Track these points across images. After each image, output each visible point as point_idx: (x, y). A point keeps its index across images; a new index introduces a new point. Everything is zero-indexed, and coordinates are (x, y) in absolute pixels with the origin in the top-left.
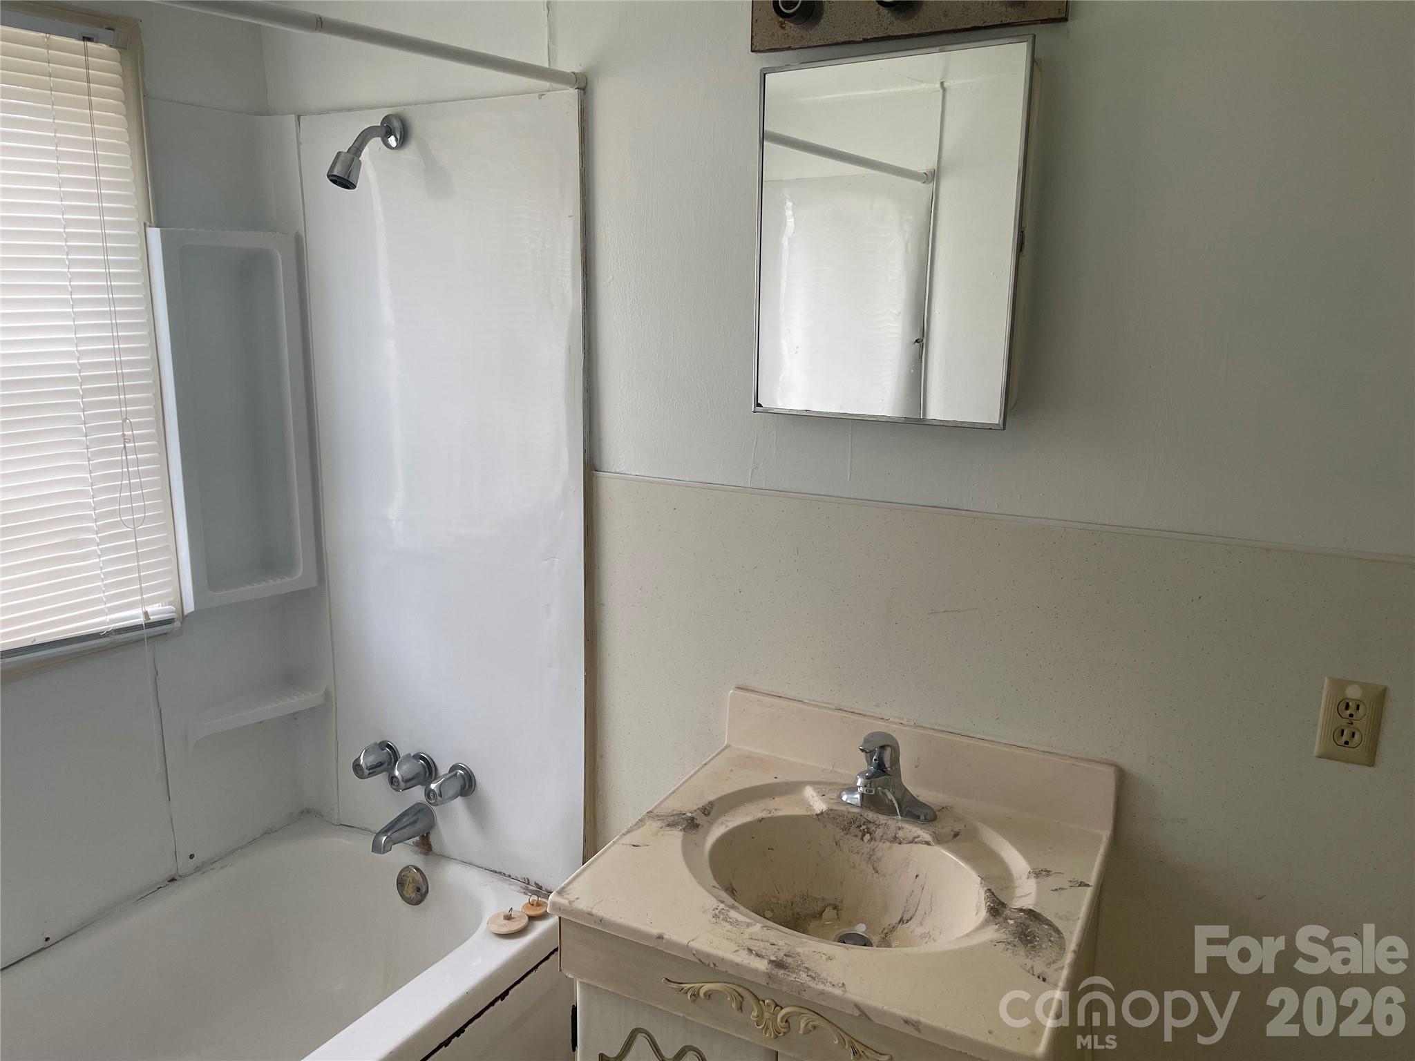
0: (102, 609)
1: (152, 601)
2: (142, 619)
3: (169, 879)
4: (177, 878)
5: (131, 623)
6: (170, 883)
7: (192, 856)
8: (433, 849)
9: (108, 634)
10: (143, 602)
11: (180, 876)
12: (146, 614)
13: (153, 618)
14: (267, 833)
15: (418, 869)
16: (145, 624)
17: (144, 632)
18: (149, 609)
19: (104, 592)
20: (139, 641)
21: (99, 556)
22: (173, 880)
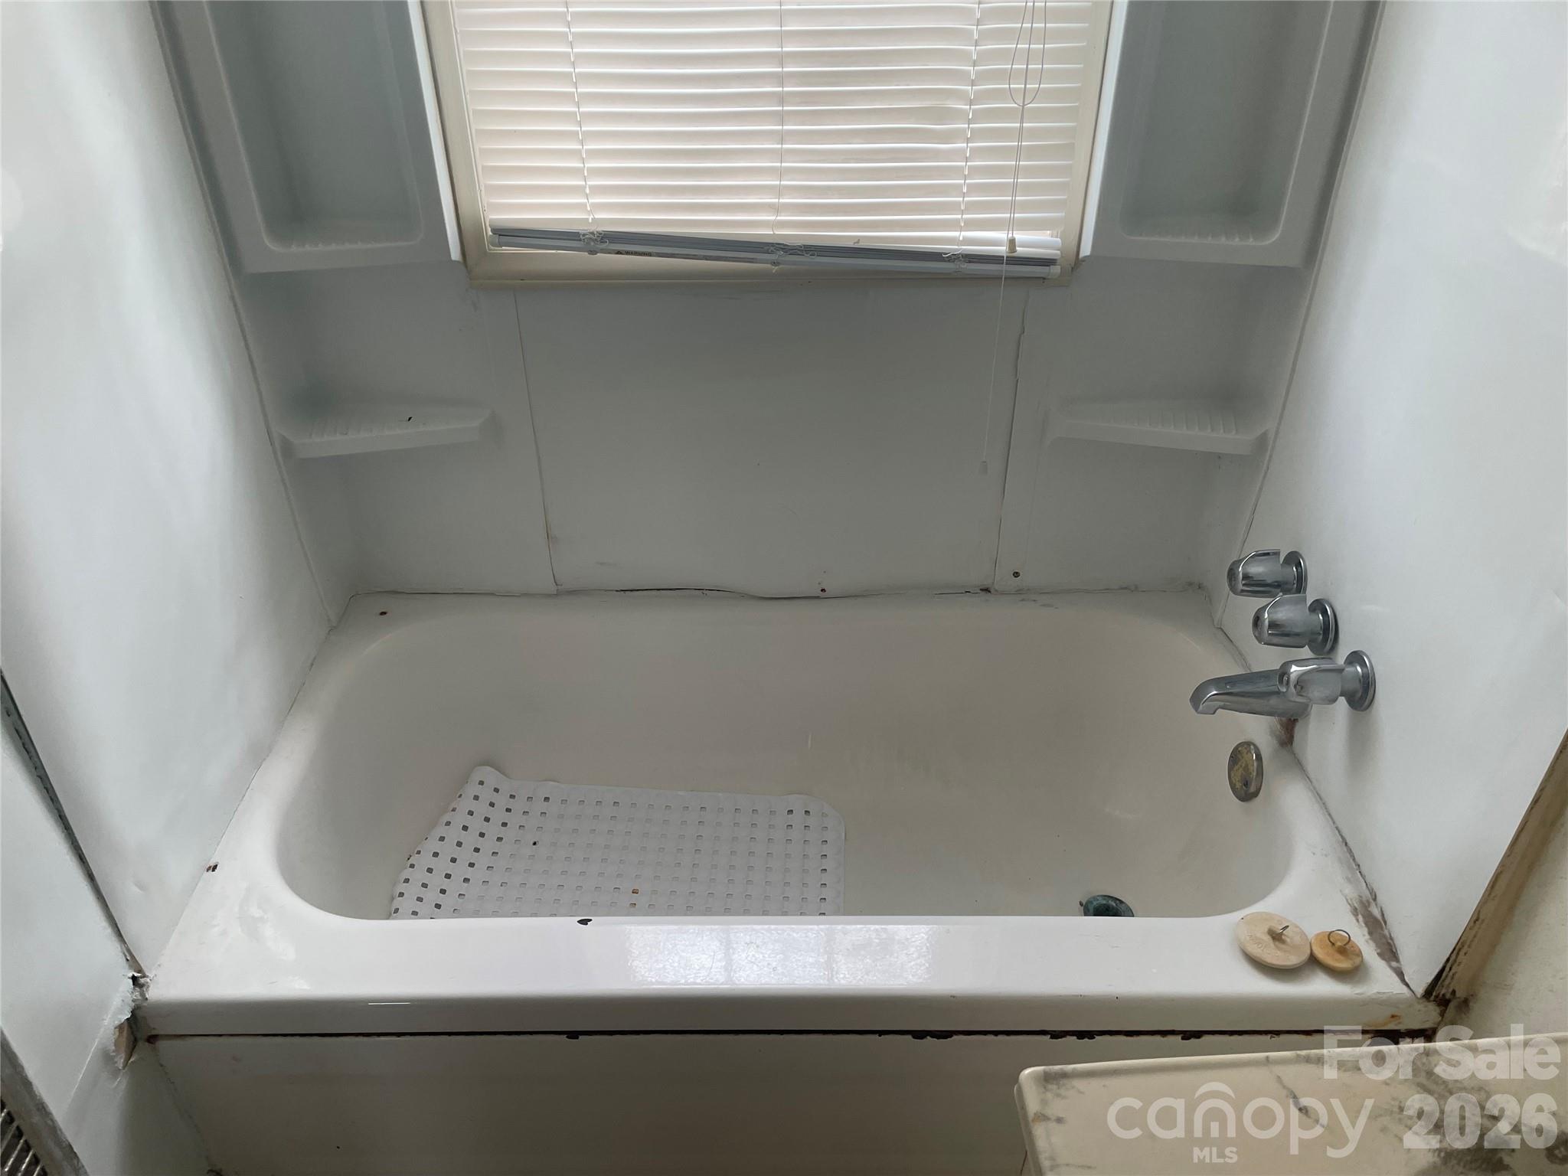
0: (957, 221)
1: (1025, 225)
2: (1005, 248)
3: (981, 588)
4: (992, 591)
5: (988, 251)
6: (983, 593)
7: (1016, 575)
8: (1295, 744)
9: (954, 258)
10: (1010, 225)
11: (996, 591)
12: (1012, 242)
13: (1020, 251)
14: (1129, 589)
15: (1259, 758)
16: (1007, 257)
17: (1004, 268)
18: (1020, 236)
19: (964, 195)
20: (996, 278)
21: (968, 141)
22: (987, 590)
